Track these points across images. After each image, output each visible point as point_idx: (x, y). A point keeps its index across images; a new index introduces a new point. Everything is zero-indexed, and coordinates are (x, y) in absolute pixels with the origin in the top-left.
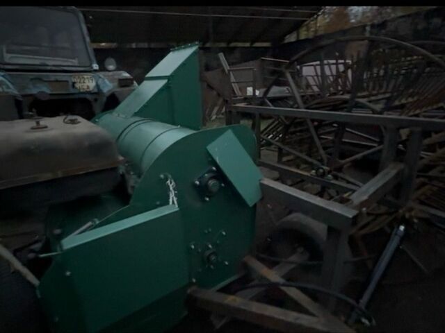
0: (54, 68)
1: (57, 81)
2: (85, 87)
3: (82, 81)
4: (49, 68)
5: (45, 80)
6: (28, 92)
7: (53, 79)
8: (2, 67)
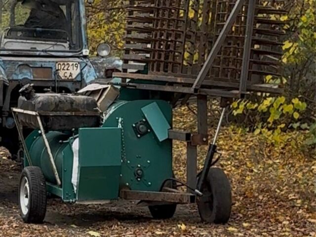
0: (42, 54)
1: (42, 67)
2: (68, 75)
3: (66, 68)
4: (38, 53)
5: (31, 66)
6: (15, 77)
7: (39, 65)
8: (2, 52)
